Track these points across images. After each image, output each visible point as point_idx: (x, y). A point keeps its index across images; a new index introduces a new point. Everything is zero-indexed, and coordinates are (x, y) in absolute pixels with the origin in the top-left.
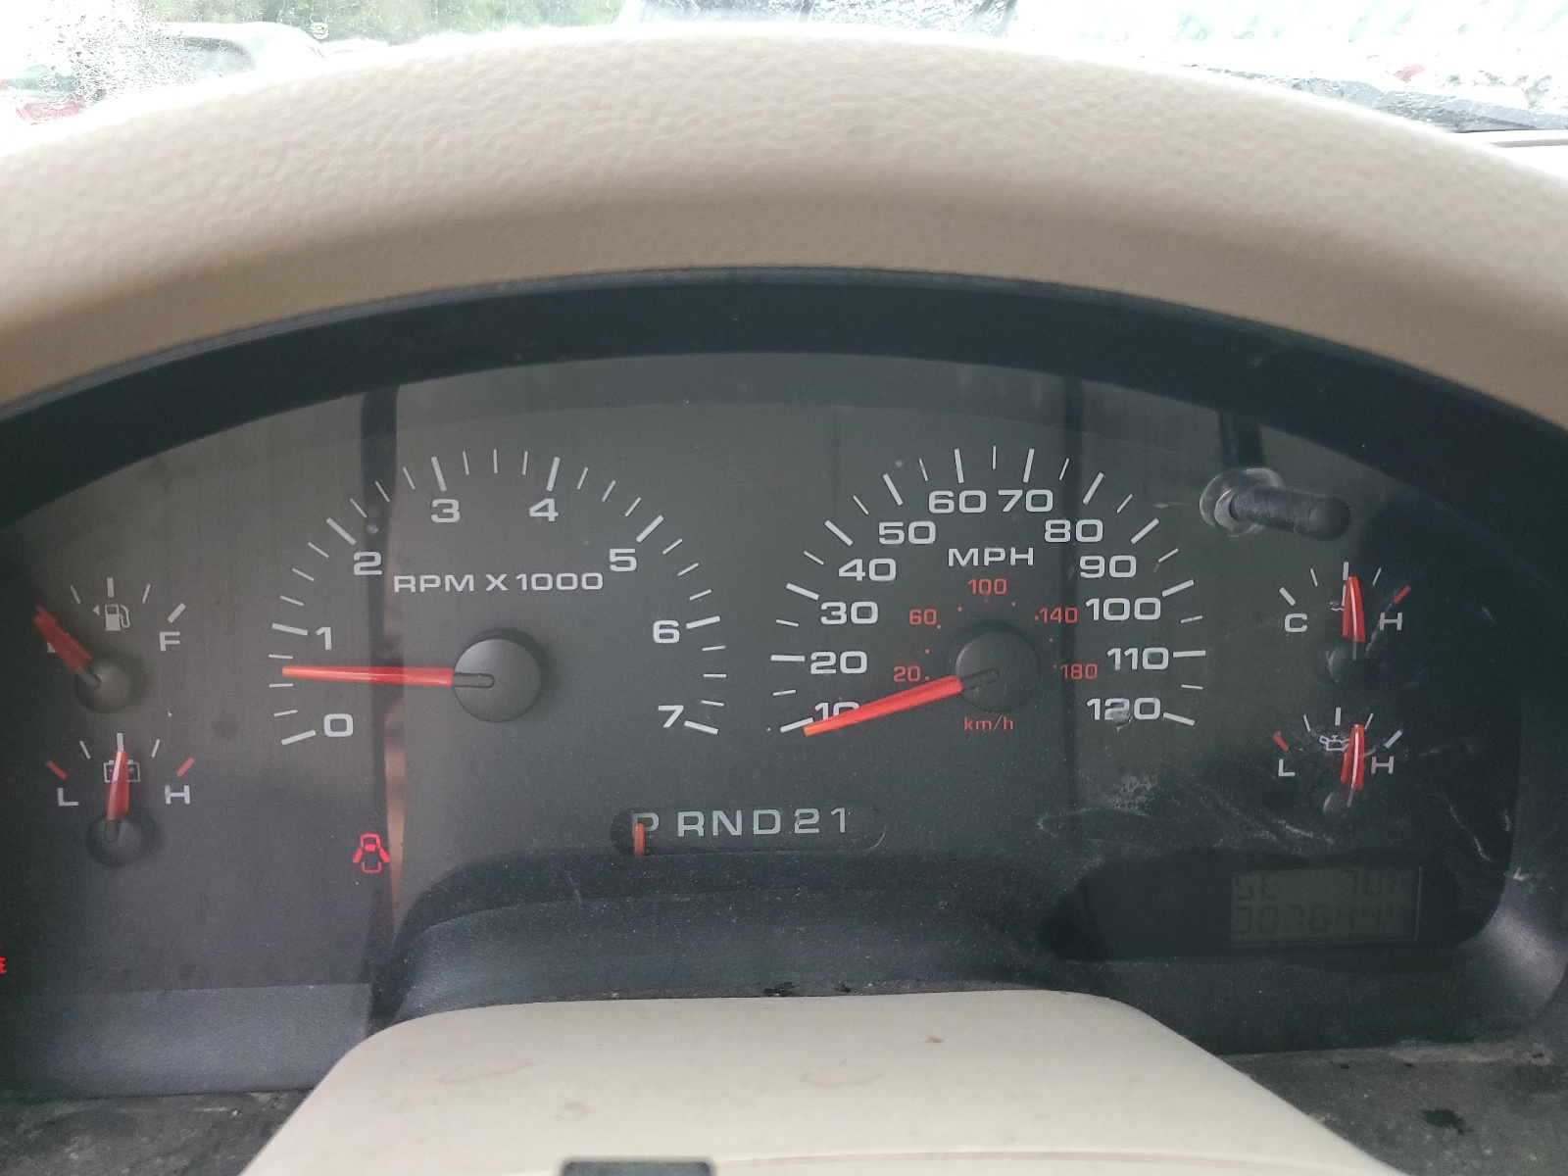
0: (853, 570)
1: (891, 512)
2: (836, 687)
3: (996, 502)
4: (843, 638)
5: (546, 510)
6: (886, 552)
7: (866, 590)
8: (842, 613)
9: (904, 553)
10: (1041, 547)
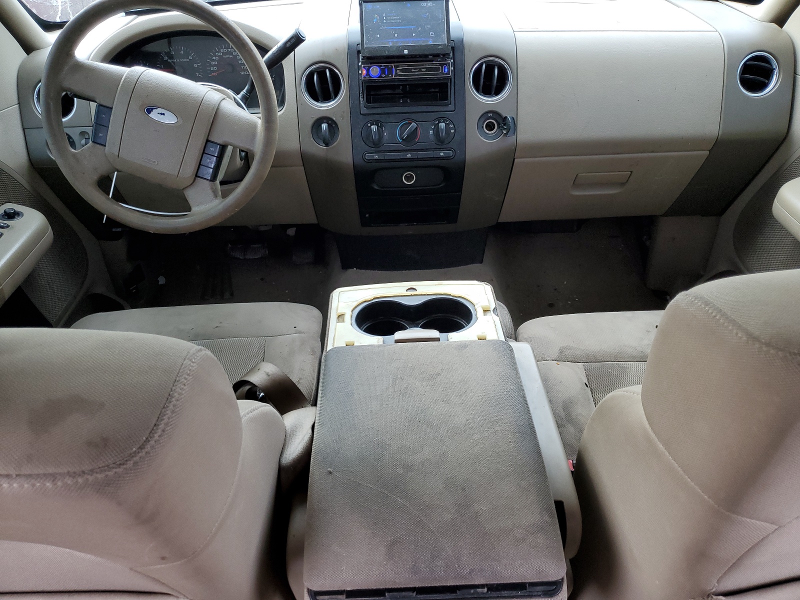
0: (214, 58)
1: (217, 52)
2: (214, 71)
3: (228, 50)
4: (214, 66)
5: (182, 52)
6: (217, 56)
7: (215, 60)
8: (213, 63)
9: (219, 56)
10: (233, 55)
